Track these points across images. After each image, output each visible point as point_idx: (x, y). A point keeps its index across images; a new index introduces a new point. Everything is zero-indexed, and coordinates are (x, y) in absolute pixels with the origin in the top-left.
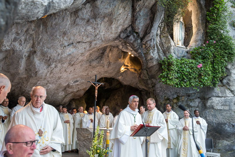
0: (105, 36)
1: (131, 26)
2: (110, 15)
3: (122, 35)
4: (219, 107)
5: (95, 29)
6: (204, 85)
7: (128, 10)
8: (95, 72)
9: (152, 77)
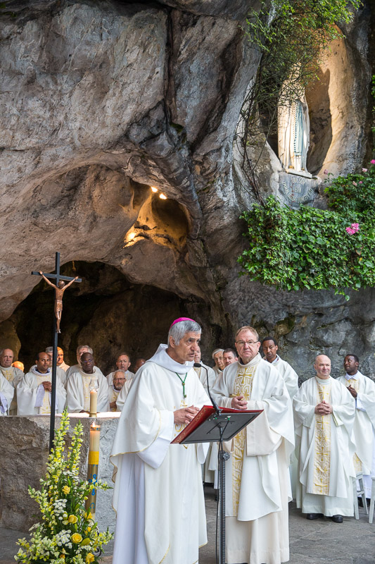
0: (83, 134)
1: (161, 106)
2: (101, 66)
3: (134, 132)
5: (52, 109)
6: (363, 283)
7: (155, 55)
8: (49, 245)
9: (219, 260)
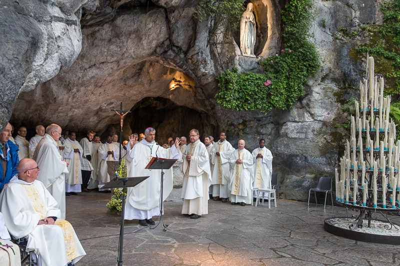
0: (136, 53)
1: (168, 39)
2: (137, 32)
3: (158, 50)
4: (293, 135)
5: (120, 47)
6: (274, 107)
7: (160, 23)
8: (133, 91)
9: (210, 96)
